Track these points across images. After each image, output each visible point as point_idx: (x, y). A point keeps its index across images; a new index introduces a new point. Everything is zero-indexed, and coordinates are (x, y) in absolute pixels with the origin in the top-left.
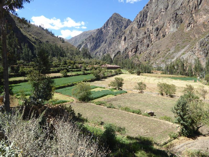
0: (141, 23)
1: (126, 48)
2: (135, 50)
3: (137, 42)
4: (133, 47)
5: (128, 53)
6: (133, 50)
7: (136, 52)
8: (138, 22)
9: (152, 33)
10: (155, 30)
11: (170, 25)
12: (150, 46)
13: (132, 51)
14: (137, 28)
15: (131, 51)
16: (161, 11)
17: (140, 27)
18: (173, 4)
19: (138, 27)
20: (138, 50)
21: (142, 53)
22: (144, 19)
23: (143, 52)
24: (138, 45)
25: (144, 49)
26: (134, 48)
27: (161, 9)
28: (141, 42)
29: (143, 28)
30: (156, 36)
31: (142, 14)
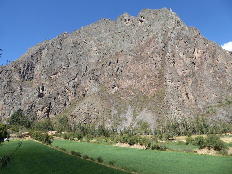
0: (25, 75)
1: (32, 105)
2: (48, 108)
3: (49, 98)
4: (44, 103)
5: (36, 113)
6: (45, 109)
7: (48, 111)
8: (21, 73)
9: (68, 90)
10: (72, 86)
11: (90, 84)
12: (68, 105)
13: (43, 109)
14: (21, 81)
15: (41, 109)
16: (61, 68)
17: (23, 80)
18: (76, 63)
19: (21, 78)
20: (51, 109)
21: (58, 113)
22: (28, 71)
23: (60, 112)
24: (50, 103)
25: (60, 109)
26: (47, 106)
27: (61, 65)
28: (55, 99)
29: (27, 82)
30: (74, 94)
31: (27, 65)
